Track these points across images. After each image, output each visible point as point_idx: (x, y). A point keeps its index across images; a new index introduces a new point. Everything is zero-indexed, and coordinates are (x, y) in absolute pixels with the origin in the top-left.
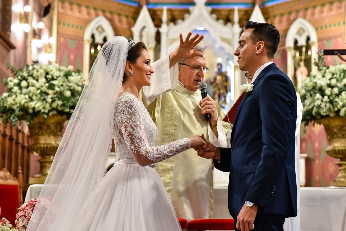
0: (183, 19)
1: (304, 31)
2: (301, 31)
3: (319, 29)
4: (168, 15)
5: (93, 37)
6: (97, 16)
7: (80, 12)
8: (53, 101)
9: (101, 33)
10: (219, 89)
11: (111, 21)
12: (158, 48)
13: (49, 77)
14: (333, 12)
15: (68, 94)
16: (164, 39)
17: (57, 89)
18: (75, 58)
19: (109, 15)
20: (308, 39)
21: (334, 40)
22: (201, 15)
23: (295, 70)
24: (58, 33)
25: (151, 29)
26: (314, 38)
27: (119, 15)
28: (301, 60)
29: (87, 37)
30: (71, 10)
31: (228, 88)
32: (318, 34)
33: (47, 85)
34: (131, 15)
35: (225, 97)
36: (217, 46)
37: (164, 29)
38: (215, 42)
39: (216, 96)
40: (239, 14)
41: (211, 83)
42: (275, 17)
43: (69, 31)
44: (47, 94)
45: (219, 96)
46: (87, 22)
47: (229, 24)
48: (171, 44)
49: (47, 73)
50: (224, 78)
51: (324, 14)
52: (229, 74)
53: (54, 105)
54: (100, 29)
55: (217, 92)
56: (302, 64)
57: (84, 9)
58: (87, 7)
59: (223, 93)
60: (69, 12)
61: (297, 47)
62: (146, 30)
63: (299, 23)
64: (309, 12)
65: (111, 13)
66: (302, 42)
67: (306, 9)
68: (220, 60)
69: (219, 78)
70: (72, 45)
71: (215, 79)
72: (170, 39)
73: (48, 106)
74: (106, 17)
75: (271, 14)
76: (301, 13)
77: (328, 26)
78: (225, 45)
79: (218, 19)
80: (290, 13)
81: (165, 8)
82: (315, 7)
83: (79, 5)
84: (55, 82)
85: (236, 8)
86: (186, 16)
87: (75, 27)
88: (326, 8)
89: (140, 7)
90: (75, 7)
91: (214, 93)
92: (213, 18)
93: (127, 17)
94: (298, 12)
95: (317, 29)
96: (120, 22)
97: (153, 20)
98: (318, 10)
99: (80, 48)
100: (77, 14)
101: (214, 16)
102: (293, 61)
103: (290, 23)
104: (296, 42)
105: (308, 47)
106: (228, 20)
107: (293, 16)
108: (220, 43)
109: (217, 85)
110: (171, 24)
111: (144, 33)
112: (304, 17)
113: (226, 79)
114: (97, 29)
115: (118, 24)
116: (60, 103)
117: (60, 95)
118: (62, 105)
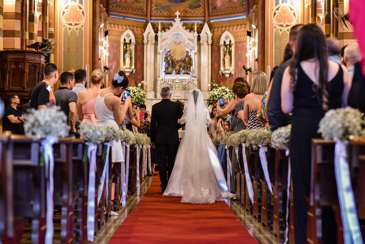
0: (169, 29)
1: (229, 38)
2: (227, 37)
3: (236, 37)
4: (161, 26)
5: (125, 40)
6: (127, 29)
7: (118, 28)
8: (136, 100)
9: (128, 38)
10: (187, 65)
11: (133, 31)
12: (156, 43)
13: (134, 92)
14: (242, 30)
15: (140, 97)
16: (159, 39)
17: (137, 96)
18: (116, 52)
19: (132, 28)
20: (230, 41)
21: (242, 43)
22: (178, 27)
23: (224, 56)
24: (109, 40)
25: (153, 34)
26: (233, 42)
27: (137, 27)
28: (227, 52)
29: (122, 40)
30: (114, 27)
31: (191, 64)
32: (235, 39)
33: (133, 94)
34: (142, 26)
35: (190, 68)
36: (186, 43)
37: (159, 34)
38: (185, 40)
39: (186, 68)
40: (197, 26)
41: (183, 61)
42: (215, 28)
43: (114, 38)
44: (134, 97)
45: (187, 68)
46: (122, 33)
47: (192, 32)
48: (163, 41)
49: (133, 91)
50: (189, 59)
51: (238, 30)
52: (192, 57)
53: (136, 101)
54: (128, 36)
55: (186, 66)
56: (227, 53)
57: (120, 26)
58: (122, 25)
59: (189, 66)
60: (114, 29)
61: (225, 45)
62: (150, 34)
63: (226, 33)
64: (231, 28)
65: (133, 27)
66: (227, 43)
67: (230, 26)
68: (187, 50)
69: (187, 59)
70: (115, 45)
71: (185, 59)
72: (162, 39)
73: (134, 101)
74: (131, 29)
75: (213, 26)
76: (227, 28)
77: (240, 36)
78: (190, 42)
79: (186, 29)
80: (222, 27)
81: (160, 22)
82: (234, 26)
83: (118, 25)
84: (136, 94)
85: (196, 22)
86: (171, 27)
87: (116, 36)
88: (239, 26)
89: (147, 22)
90: (116, 26)
91: (185, 66)
92: (184, 29)
93: (140, 27)
94: (226, 27)
95: (234, 37)
96: (137, 31)
97: (153, 28)
98: (235, 27)
99: (119, 46)
100: (117, 29)
101: (185, 27)
102: (223, 51)
103: (223, 32)
104: (225, 42)
105: (230, 46)
106: (191, 29)
107: (223, 29)
108: (187, 41)
109: (186, 62)
110: (163, 31)
111: (149, 36)
112: (229, 31)
113: (191, 59)
114: (126, 36)
115: (136, 32)
116: (138, 100)
117: (138, 97)
118: (138, 101)
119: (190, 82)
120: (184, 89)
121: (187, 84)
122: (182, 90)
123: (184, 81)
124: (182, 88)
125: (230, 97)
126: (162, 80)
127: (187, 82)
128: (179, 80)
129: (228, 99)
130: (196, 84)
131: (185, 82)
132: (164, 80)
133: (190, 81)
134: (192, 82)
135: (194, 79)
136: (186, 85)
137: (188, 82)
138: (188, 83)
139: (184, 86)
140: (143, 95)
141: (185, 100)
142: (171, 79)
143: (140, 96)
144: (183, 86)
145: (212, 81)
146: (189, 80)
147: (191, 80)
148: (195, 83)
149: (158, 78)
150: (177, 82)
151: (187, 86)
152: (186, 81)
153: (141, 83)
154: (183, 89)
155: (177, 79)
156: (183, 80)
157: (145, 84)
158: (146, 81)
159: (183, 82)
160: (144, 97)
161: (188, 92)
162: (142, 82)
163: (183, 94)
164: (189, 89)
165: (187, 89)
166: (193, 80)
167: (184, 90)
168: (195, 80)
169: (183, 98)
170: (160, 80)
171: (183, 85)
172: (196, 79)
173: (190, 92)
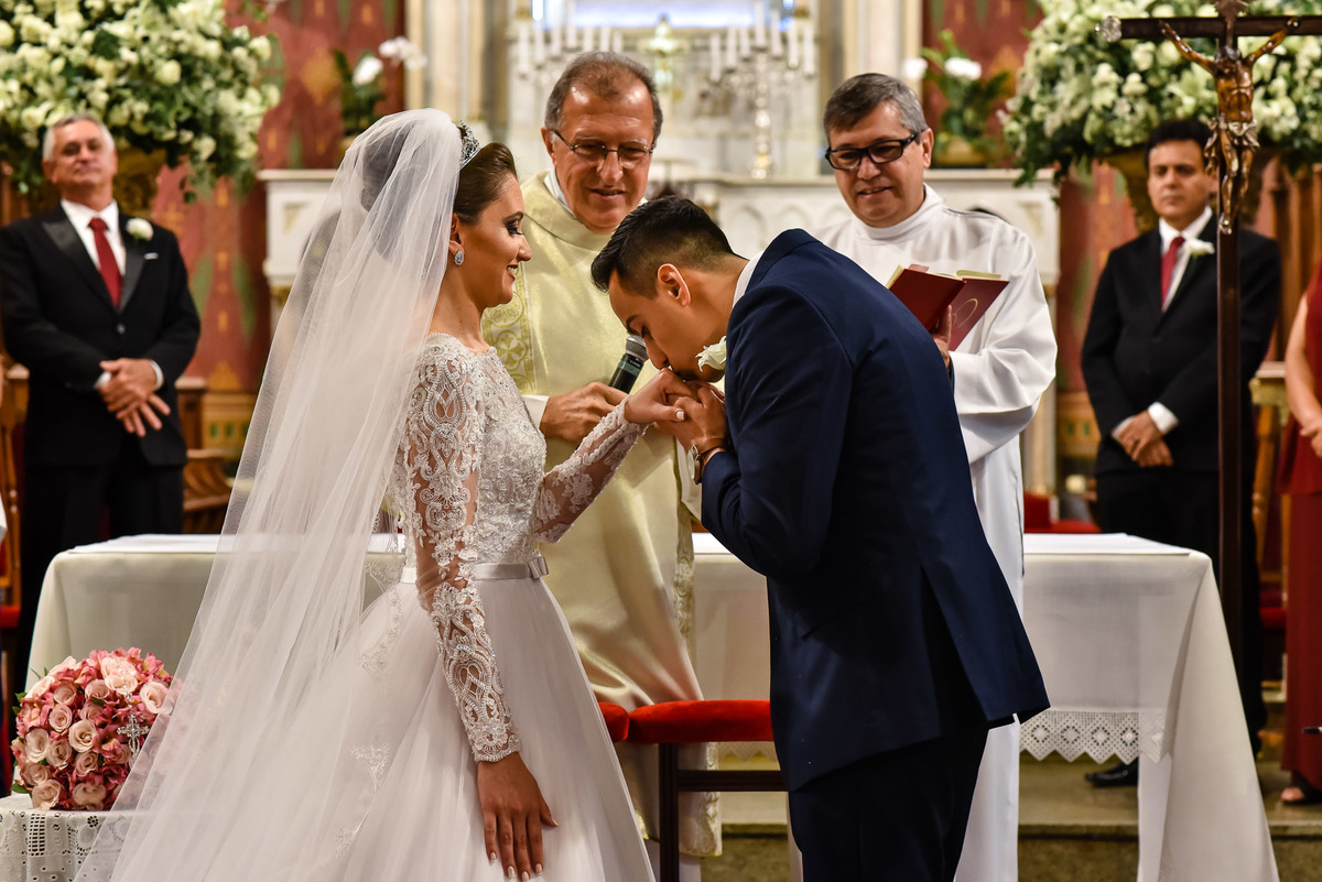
8: (115, 101)
13: (96, 3)
15: (169, 72)
17: (127, 55)
33: (89, 37)
44: (91, 75)
53: (120, 116)
84: (117, 29)
116: (141, 107)
117: (140, 78)
118: (147, 118)
119: (762, 50)
120: (715, 103)
121: (742, 67)
122: (698, 114)
123: (715, 43)
124: (704, 96)
125: (1303, 62)
126: (548, 40)
127: (738, 48)
128: (676, 33)
129: (1280, 84)
130: (810, 66)
131: (723, 48)
132: (564, 37)
133: (760, 41)
134: (777, 49)
135: (793, 26)
136: (730, 71)
137: (746, 52)
138: (747, 60)
139: (717, 84)
140: (212, 49)
141: (723, 186)
142: (614, 30)
143: (176, 56)
144: (705, 87)
145: (928, 38)
146: (752, 35)
147: (768, 35)
148: (801, 61)
149: (520, 29)
150: (662, 54)
151: (735, 80)
152: (731, 42)
153: (378, 56)
154: (707, 106)
155: (662, 30)
156: (705, 34)
157: (414, 66)
158: (426, 48)
159: (707, 48)
160: (226, 75)
161: (745, 128)
162: (388, 48)
163: (710, 146)
164: (752, 107)
165: (739, 106)
166: (784, 40)
167: (714, 114)
168: (800, 39)
169: (705, 169)
170: (532, 40)
171: (708, 71)
172: (809, 28)
173: (757, 130)
